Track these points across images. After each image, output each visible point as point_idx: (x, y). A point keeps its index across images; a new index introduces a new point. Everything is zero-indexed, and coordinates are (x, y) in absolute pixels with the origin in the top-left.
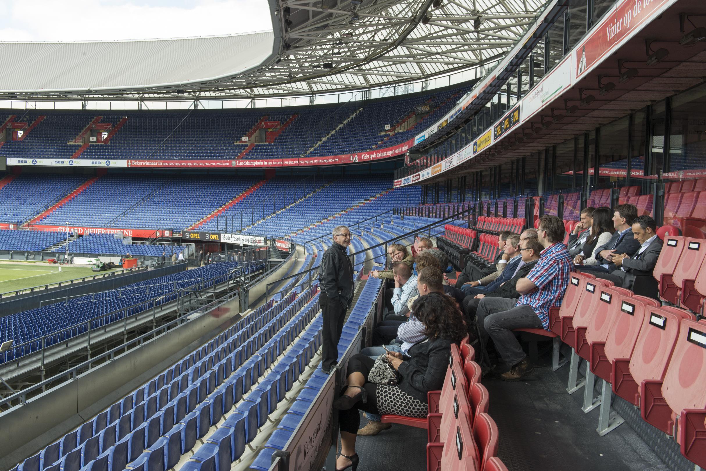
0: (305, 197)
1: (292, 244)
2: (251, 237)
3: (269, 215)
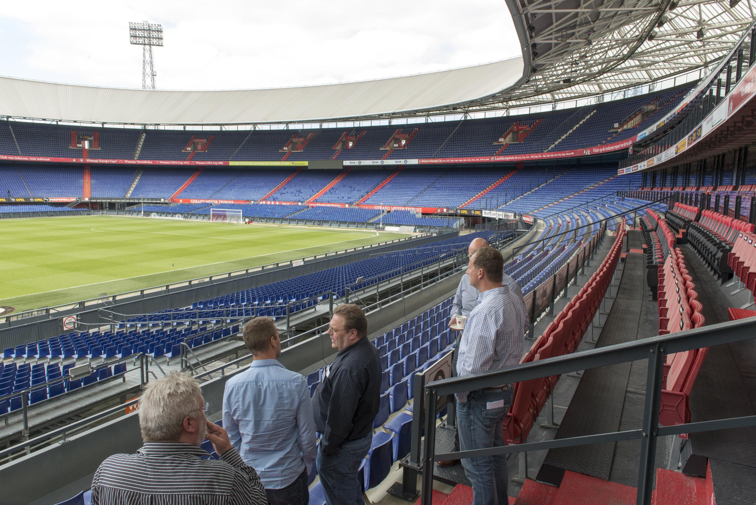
0: (546, 182)
1: (535, 219)
2: (504, 213)
3: (518, 197)
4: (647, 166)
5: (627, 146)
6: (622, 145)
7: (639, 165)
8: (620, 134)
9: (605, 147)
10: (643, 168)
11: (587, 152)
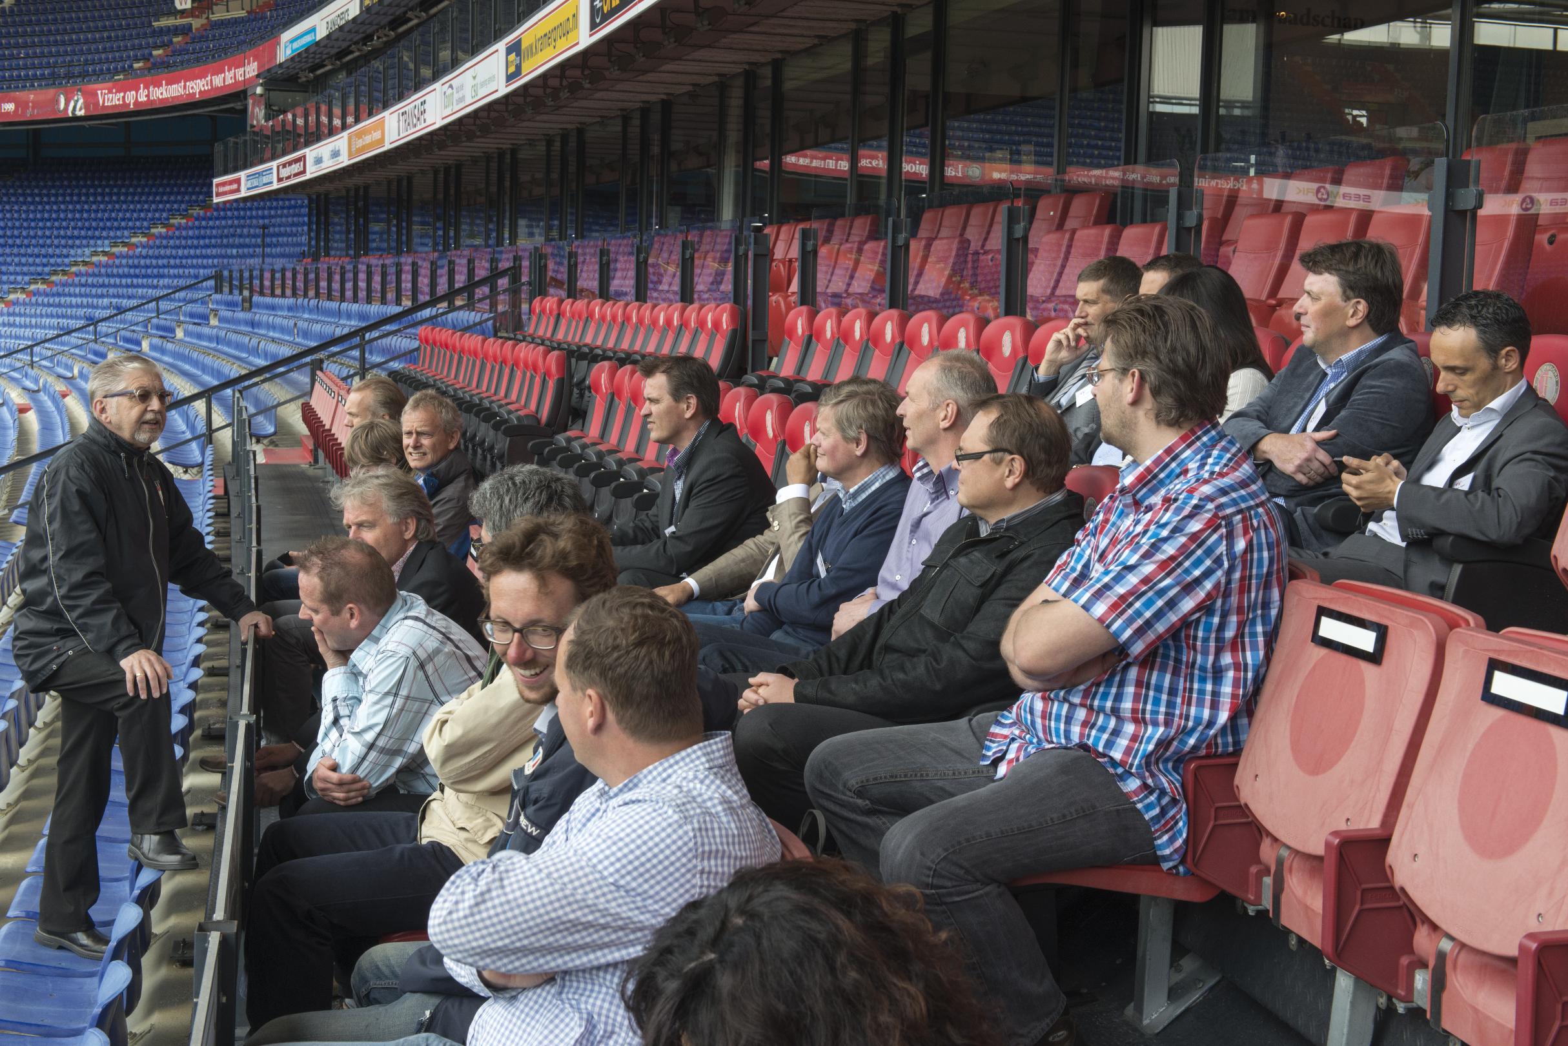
4: (350, 157)
5: (237, 83)
6: (218, 81)
7: (310, 153)
8: (202, 38)
9: (147, 87)
10: (329, 165)
11: (75, 106)
